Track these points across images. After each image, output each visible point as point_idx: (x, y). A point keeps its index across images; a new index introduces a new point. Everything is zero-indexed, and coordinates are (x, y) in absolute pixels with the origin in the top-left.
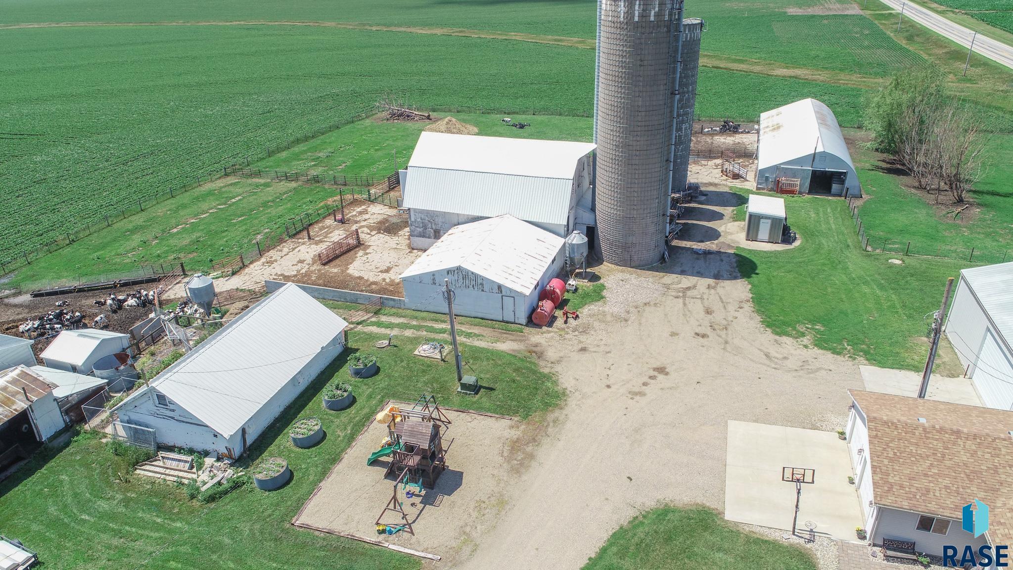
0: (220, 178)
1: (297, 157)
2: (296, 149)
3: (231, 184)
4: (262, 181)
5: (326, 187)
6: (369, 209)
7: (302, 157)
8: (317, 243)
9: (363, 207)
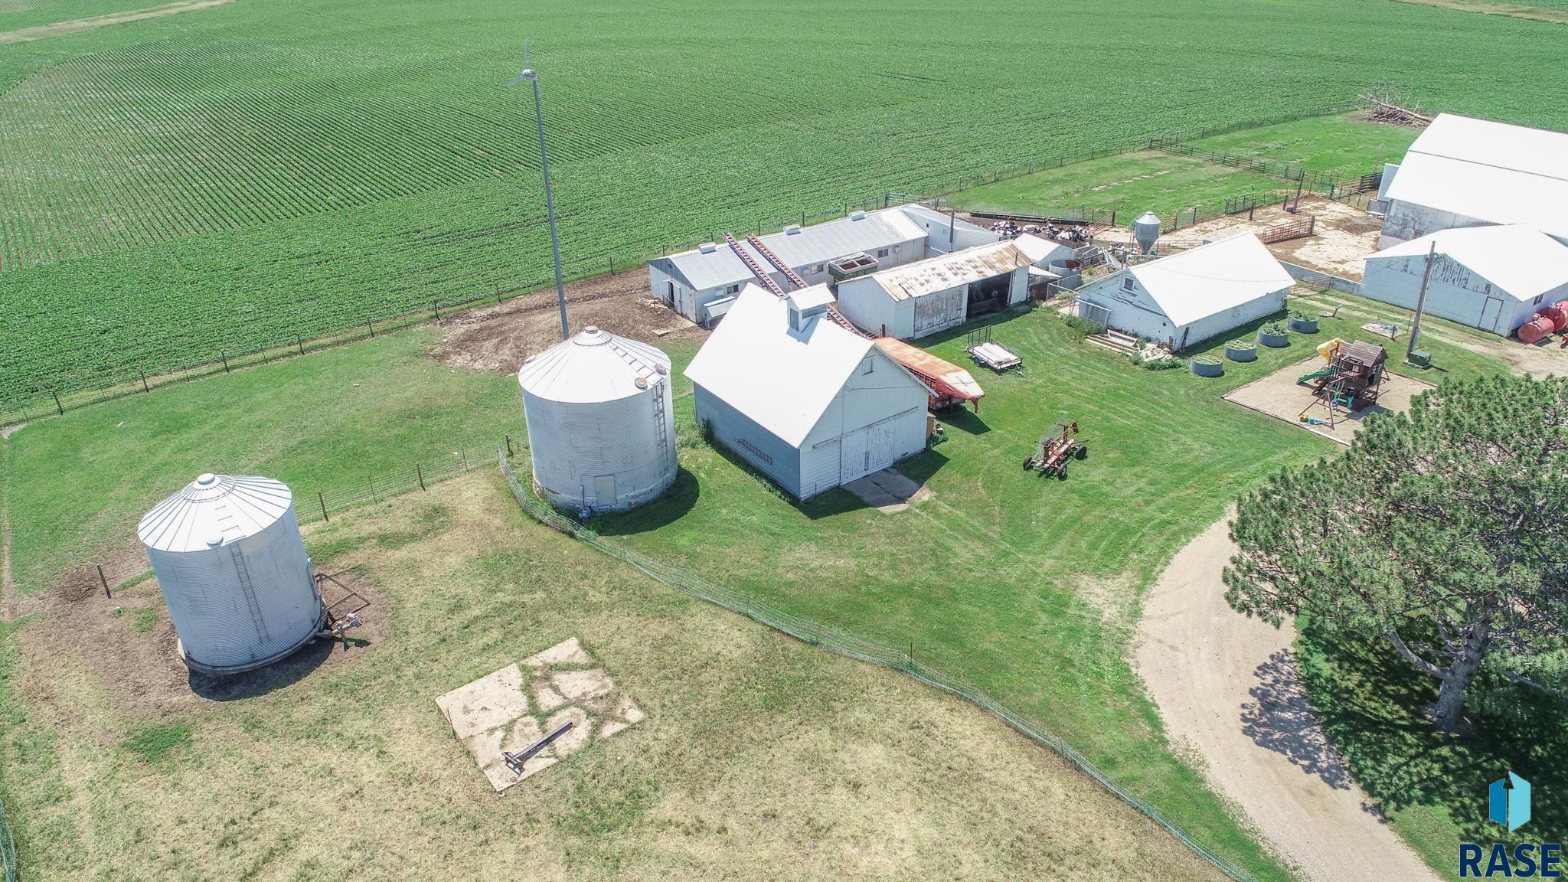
0: (1143, 150)
1: (1237, 143)
2: (1237, 135)
3: (1156, 158)
4: (1193, 161)
5: (1273, 178)
6: (1328, 206)
7: (1244, 144)
8: (1259, 225)
9: (1320, 203)
